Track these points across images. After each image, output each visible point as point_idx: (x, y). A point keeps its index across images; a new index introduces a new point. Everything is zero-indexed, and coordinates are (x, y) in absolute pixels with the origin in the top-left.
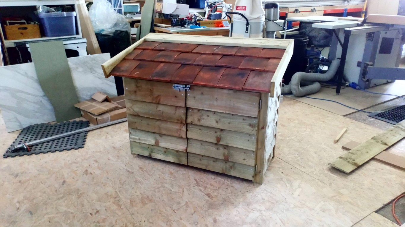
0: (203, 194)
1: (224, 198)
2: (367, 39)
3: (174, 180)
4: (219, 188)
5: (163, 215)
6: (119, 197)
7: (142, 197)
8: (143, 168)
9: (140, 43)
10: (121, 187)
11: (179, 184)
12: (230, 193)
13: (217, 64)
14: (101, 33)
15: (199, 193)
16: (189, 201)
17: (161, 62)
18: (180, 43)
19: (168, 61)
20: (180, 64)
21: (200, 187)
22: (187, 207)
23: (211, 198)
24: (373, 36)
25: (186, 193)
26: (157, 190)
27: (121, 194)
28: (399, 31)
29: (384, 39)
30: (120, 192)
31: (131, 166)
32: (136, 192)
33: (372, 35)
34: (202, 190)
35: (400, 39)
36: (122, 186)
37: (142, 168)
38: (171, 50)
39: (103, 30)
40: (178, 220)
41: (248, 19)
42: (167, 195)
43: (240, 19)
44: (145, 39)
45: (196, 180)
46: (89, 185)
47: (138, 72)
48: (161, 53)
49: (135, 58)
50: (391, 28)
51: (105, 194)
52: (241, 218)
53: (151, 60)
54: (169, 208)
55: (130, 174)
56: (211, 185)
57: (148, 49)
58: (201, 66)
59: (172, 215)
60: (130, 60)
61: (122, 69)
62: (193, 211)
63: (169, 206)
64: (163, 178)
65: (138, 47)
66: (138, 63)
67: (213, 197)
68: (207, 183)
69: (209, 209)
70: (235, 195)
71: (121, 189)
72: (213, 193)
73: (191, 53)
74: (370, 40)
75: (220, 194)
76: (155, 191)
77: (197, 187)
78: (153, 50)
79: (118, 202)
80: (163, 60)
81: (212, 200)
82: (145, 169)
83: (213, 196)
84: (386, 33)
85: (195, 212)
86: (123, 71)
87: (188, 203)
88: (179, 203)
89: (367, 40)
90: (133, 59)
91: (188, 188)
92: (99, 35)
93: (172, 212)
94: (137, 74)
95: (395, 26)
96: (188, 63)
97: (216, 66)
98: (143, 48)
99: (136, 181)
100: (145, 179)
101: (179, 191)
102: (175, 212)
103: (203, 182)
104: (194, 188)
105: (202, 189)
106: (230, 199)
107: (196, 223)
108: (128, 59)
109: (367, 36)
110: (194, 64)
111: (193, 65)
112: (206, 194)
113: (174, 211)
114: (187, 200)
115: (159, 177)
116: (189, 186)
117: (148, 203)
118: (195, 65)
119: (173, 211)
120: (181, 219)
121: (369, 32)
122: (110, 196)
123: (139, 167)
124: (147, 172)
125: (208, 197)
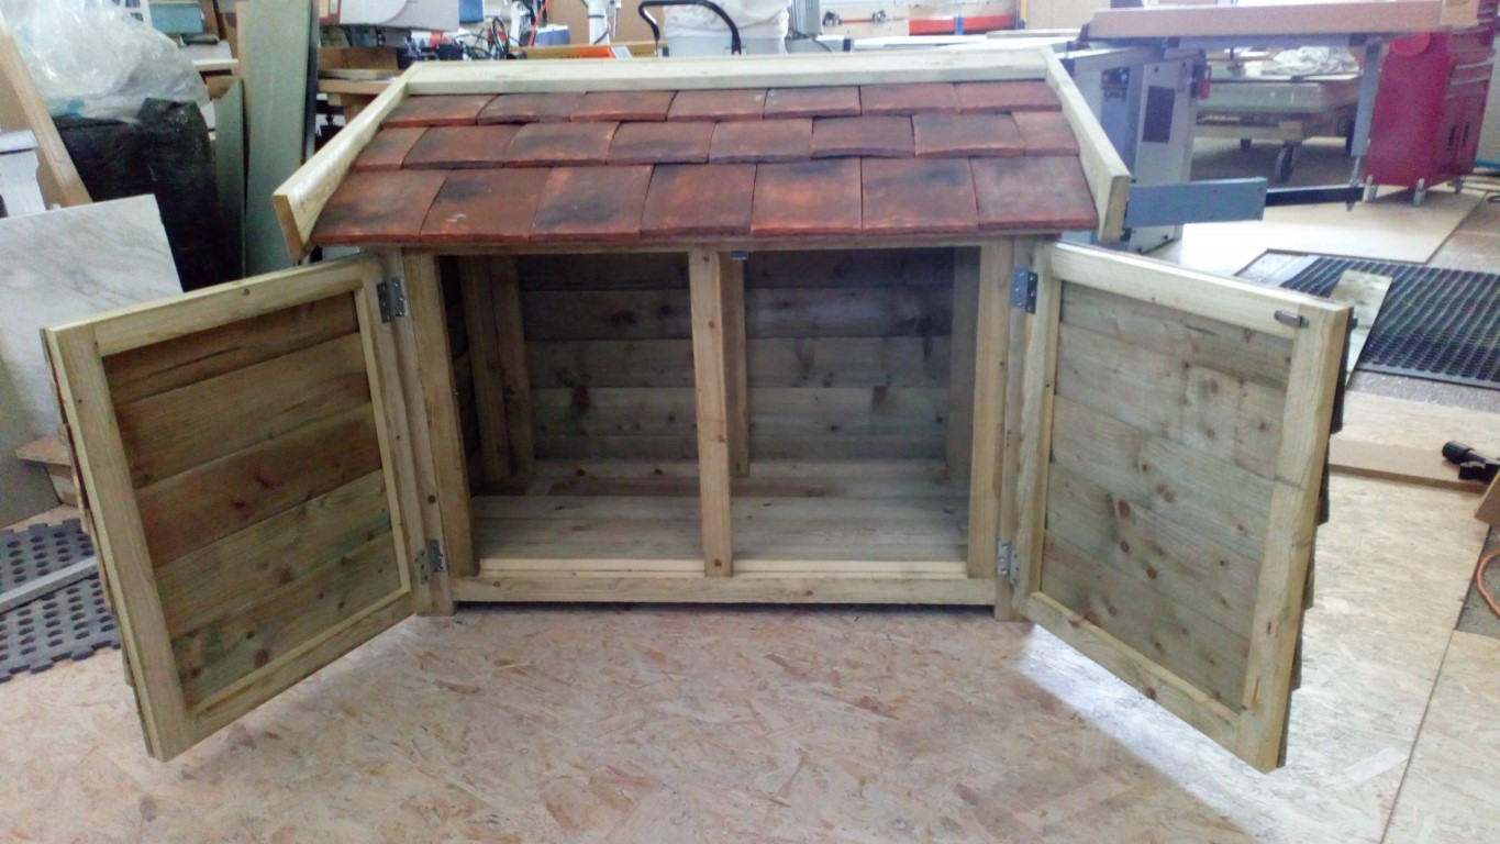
0: (842, 704)
1: (937, 703)
2: (1105, 94)
3: (685, 680)
4: (888, 669)
5: (738, 829)
6: (484, 805)
7: (592, 780)
8: (514, 662)
9: (395, 104)
10: (463, 762)
11: (719, 689)
12: (945, 680)
13: (814, 146)
14: (77, 114)
15: (825, 705)
16: (809, 747)
17: (552, 165)
18: (583, 90)
19: (584, 156)
20: (645, 164)
21: (814, 680)
22: (814, 771)
23: (885, 715)
24: (1127, 82)
25: (774, 720)
26: (639, 736)
27: (483, 790)
28: (1184, 65)
29: (1153, 91)
30: (470, 783)
31: (451, 665)
32: (549, 766)
33: (1124, 77)
34: (830, 692)
35: (1188, 90)
36: (464, 756)
37: (509, 663)
38: (565, 115)
39: (79, 103)
40: (819, 835)
41: (738, 24)
42: (700, 745)
43: (704, 27)
44: (407, 87)
45: (773, 658)
46: (293, 786)
47: (461, 215)
48: (525, 131)
49: (408, 161)
50: (1168, 53)
51: (402, 807)
52: (1056, 760)
53: (495, 159)
54: (741, 794)
55: (468, 697)
56: (854, 665)
57: (448, 123)
58: (745, 161)
59: (776, 820)
60: (387, 169)
61: (369, 209)
62: (855, 783)
63: (735, 786)
64: (632, 681)
65: (398, 119)
66: (437, 179)
67: (891, 709)
68: (829, 660)
69: (911, 759)
70: (970, 683)
71: (468, 767)
72: (880, 692)
73: (665, 119)
74: (1117, 95)
75: (913, 691)
76: (631, 741)
77: (801, 686)
78: (475, 123)
79: (491, 825)
80: (560, 156)
81: (897, 719)
82: (528, 663)
83: (892, 705)
84: (1156, 70)
85: (863, 782)
86: (378, 217)
87: (811, 756)
88: (772, 764)
89: (1107, 97)
90: (403, 167)
91: (765, 694)
92: (67, 125)
93: (770, 806)
94: (460, 220)
95: (1182, 45)
96: (681, 155)
97: (814, 158)
98: (423, 118)
99: (519, 719)
100: (555, 704)
101: (736, 716)
102: (782, 804)
103: (810, 658)
104: (793, 693)
105: (829, 688)
106: (961, 698)
107: (902, 826)
108: (374, 169)
109: (1103, 81)
110: (711, 157)
111: (708, 162)
112: (857, 705)
113: (771, 800)
114: (796, 744)
115: (614, 682)
116: (764, 687)
117: (637, 799)
118: (717, 162)
119: (770, 803)
120: (828, 826)
121: (1111, 66)
122: (435, 809)
123: (491, 662)
124: (544, 674)
125: (870, 711)
